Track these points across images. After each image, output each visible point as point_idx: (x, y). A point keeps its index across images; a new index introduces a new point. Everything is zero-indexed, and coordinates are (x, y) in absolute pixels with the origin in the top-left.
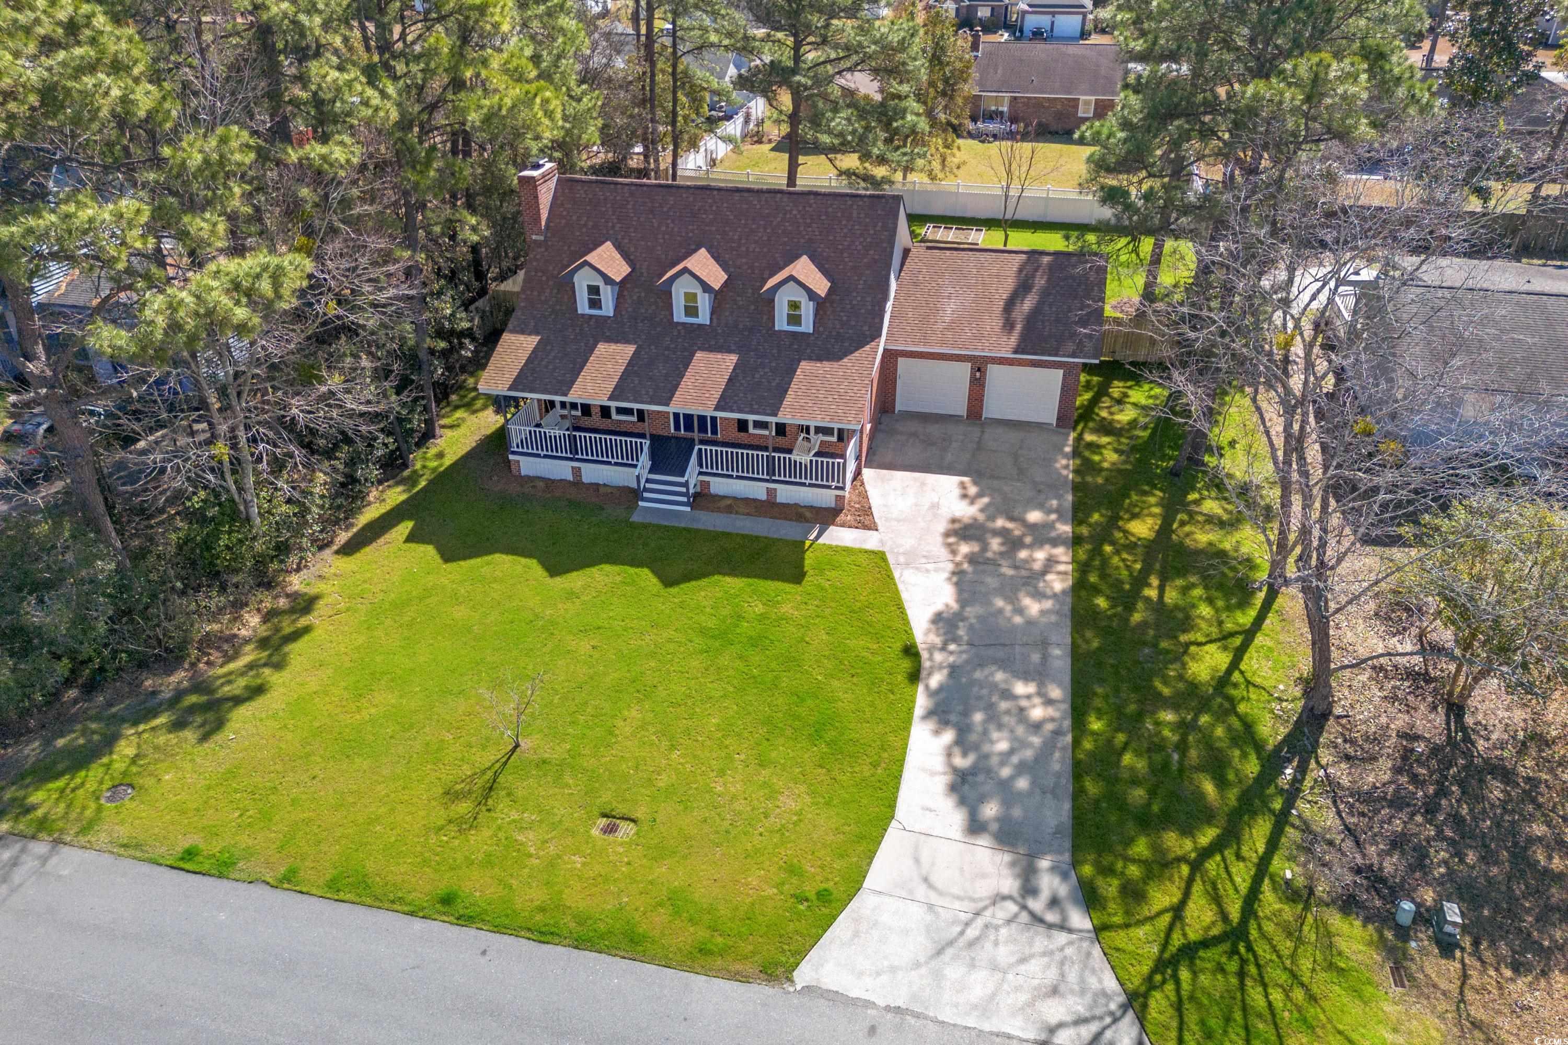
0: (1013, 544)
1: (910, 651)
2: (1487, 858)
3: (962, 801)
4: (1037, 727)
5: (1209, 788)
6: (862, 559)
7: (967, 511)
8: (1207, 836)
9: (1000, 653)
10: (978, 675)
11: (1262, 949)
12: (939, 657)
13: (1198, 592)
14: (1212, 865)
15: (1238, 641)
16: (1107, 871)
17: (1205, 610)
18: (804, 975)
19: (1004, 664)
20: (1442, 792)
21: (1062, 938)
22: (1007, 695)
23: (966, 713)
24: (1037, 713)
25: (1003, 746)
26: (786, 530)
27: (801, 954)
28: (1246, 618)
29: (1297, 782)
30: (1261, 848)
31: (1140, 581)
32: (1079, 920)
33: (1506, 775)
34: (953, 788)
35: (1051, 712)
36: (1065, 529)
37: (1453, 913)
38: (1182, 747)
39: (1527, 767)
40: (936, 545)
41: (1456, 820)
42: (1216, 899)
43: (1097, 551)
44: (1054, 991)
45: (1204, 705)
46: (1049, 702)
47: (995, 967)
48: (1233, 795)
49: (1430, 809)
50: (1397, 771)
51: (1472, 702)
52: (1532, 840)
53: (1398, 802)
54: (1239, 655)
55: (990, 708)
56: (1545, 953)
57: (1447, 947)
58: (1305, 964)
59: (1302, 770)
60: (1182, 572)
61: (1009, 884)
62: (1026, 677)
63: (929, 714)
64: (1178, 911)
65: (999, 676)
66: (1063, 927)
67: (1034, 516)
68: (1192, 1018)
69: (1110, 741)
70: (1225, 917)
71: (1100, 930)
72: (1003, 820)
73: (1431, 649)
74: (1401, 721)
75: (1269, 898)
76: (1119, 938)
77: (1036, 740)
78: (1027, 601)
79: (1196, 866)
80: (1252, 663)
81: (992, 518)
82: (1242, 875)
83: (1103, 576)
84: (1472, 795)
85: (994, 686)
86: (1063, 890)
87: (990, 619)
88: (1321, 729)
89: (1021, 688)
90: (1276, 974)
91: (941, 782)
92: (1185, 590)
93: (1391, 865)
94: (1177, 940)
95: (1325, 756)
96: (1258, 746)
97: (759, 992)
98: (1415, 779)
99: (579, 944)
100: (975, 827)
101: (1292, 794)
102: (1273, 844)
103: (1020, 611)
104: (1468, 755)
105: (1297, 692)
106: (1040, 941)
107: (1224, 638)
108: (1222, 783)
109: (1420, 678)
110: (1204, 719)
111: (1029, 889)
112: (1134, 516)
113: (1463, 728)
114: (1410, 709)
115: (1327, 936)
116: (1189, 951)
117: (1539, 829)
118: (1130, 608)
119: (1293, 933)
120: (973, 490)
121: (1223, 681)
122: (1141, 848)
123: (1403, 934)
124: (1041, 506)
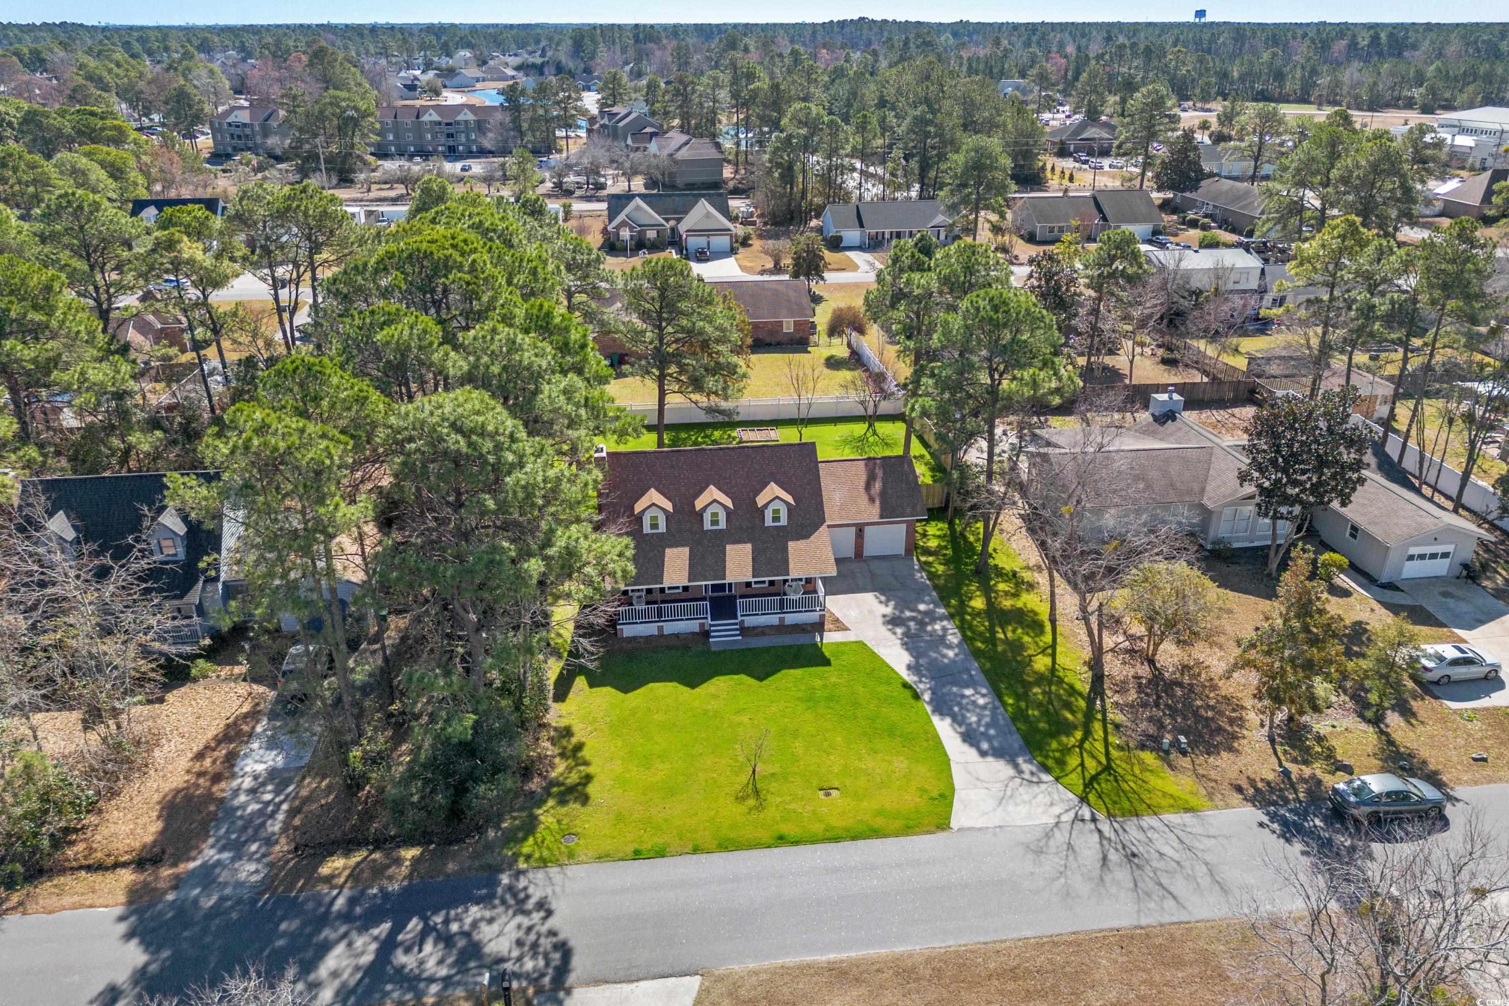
0: (922, 624)
1: (906, 685)
2: (1185, 718)
3: (972, 745)
4: (984, 707)
5: (1069, 716)
6: (854, 646)
7: (889, 610)
8: (1079, 734)
9: (950, 679)
10: (945, 690)
11: (1119, 770)
12: (922, 686)
13: (1020, 631)
14: (1087, 745)
15: (1049, 651)
16: (1047, 757)
17: (1026, 639)
18: (954, 824)
19: (954, 683)
20: (1159, 697)
21: (1043, 786)
22: (963, 696)
23: (951, 709)
24: (981, 701)
25: (974, 719)
26: (803, 639)
27: (949, 818)
28: (1048, 638)
29: (1103, 706)
30: (1101, 733)
31: (993, 633)
32: (1045, 777)
33: (1180, 685)
34: (964, 741)
35: (987, 700)
36: (942, 611)
37: (1183, 739)
38: (1050, 702)
39: (1186, 680)
40: (884, 631)
41: (1168, 706)
42: (1093, 757)
43: (963, 620)
44: (1052, 804)
45: (1050, 683)
46: (983, 696)
47: (1024, 802)
48: (1080, 716)
49: (1157, 705)
50: (1139, 692)
51: (1157, 657)
52: (1198, 707)
53: (1144, 705)
54: (1053, 656)
55: (959, 704)
56: (1216, 747)
57: (1184, 753)
58: (1137, 772)
59: (1103, 700)
60: (1008, 623)
61: (1011, 772)
62: (967, 686)
63: (934, 712)
64: (1082, 765)
65: (955, 689)
66: (1040, 782)
67: (922, 607)
68: (1107, 800)
69: (1019, 707)
70: (1100, 763)
71: (1057, 779)
72: (992, 748)
73: (1130, 638)
74: (1132, 672)
75: (1114, 753)
76: (1066, 780)
77: (987, 713)
78: (945, 651)
79: (1081, 747)
80: (1060, 659)
81: (902, 612)
82: (1100, 746)
83: (973, 632)
84: (1172, 696)
85: (955, 694)
86: (1034, 769)
87: (933, 663)
88: (1102, 683)
89: (968, 692)
90: (1128, 777)
91: (958, 740)
92: (1014, 631)
93: (1152, 730)
94: (1087, 776)
95: (1109, 693)
96: (1080, 694)
97: (941, 836)
98: (1147, 695)
99: (854, 838)
100: (983, 754)
101: (1104, 711)
102: (1106, 732)
103: (944, 656)
104: (1163, 679)
105: (1086, 668)
106: (1036, 789)
107: (1043, 652)
108: (1073, 712)
109: (1131, 652)
110: (1053, 688)
111: (1020, 772)
112: (971, 599)
113: (1156, 669)
114: (1133, 666)
115: (1141, 762)
116: (1094, 778)
117: (1199, 703)
118: (995, 645)
119: (1128, 761)
120: (883, 598)
121: (1053, 670)
122: (1054, 745)
123: (1167, 752)
124: (923, 602)
